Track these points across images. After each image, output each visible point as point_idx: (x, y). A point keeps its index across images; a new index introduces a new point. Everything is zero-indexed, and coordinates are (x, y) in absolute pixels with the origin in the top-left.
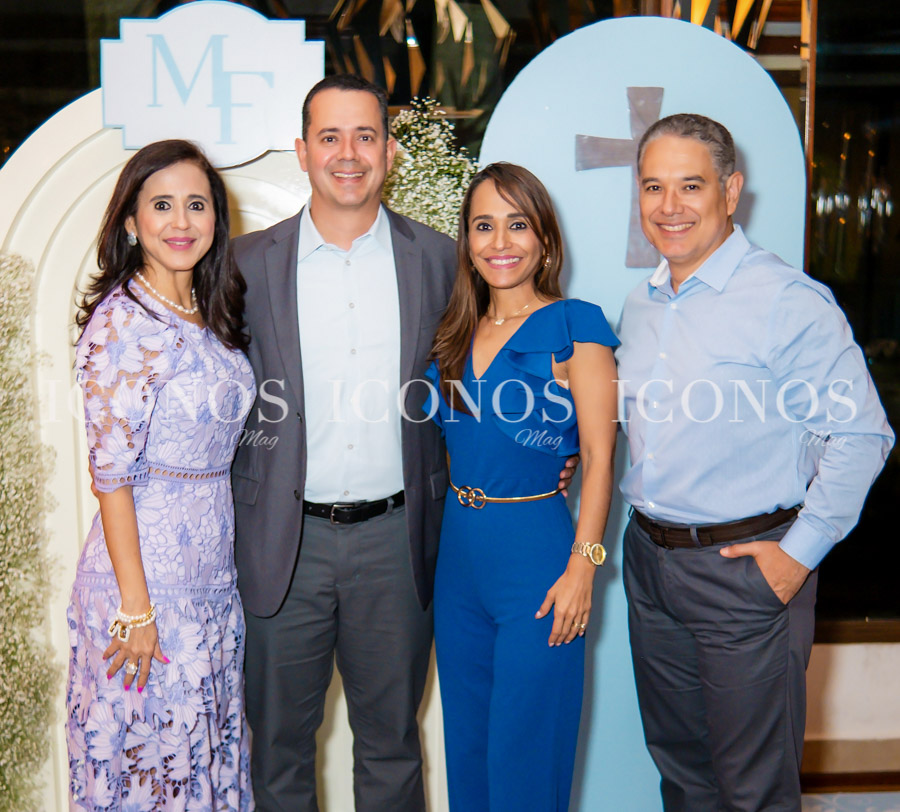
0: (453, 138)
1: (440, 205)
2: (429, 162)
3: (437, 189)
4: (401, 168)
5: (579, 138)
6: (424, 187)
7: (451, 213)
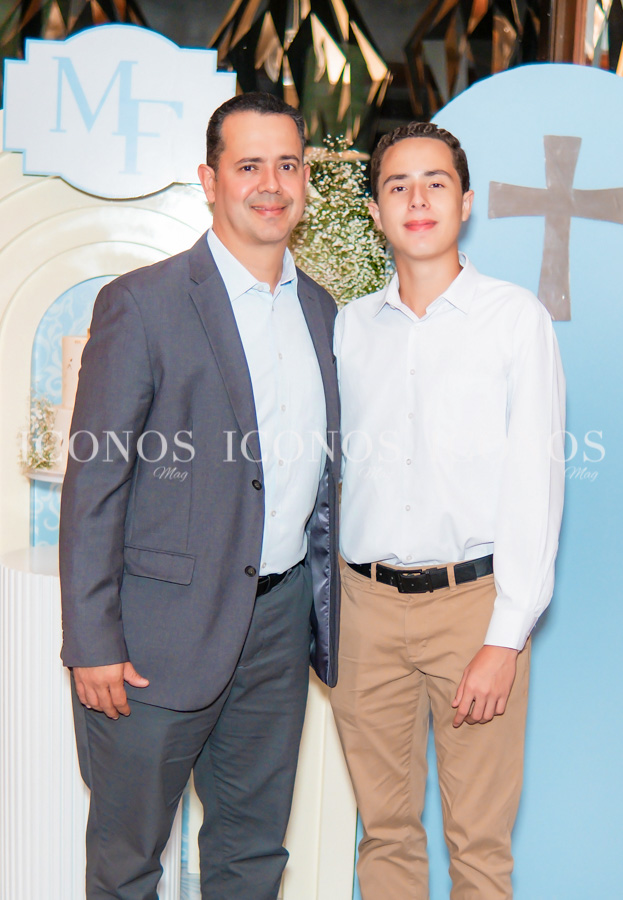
0: (365, 179)
1: (351, 247)
2: (342, 203)
3: (348, 230)
4: (312, 208)
5: (493, 184)
6: (336, 228)
7: (361, 256)
